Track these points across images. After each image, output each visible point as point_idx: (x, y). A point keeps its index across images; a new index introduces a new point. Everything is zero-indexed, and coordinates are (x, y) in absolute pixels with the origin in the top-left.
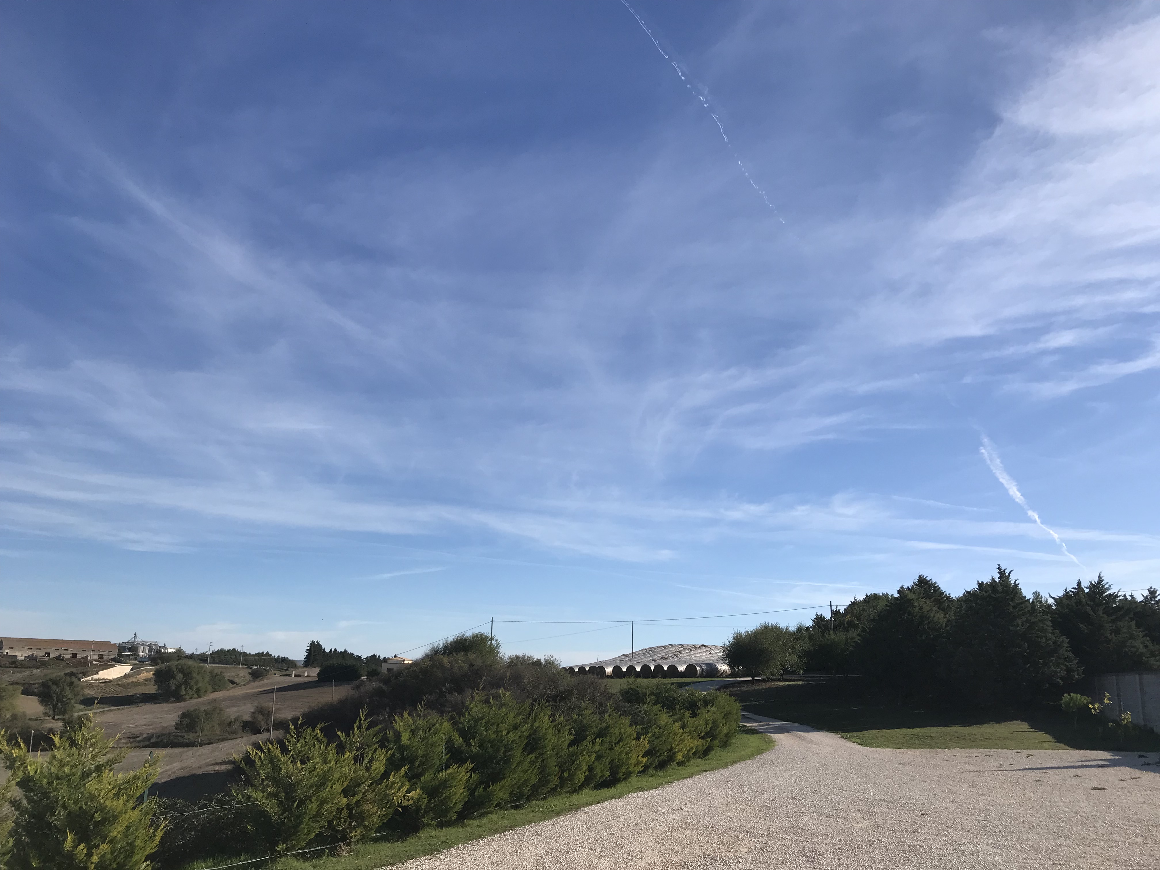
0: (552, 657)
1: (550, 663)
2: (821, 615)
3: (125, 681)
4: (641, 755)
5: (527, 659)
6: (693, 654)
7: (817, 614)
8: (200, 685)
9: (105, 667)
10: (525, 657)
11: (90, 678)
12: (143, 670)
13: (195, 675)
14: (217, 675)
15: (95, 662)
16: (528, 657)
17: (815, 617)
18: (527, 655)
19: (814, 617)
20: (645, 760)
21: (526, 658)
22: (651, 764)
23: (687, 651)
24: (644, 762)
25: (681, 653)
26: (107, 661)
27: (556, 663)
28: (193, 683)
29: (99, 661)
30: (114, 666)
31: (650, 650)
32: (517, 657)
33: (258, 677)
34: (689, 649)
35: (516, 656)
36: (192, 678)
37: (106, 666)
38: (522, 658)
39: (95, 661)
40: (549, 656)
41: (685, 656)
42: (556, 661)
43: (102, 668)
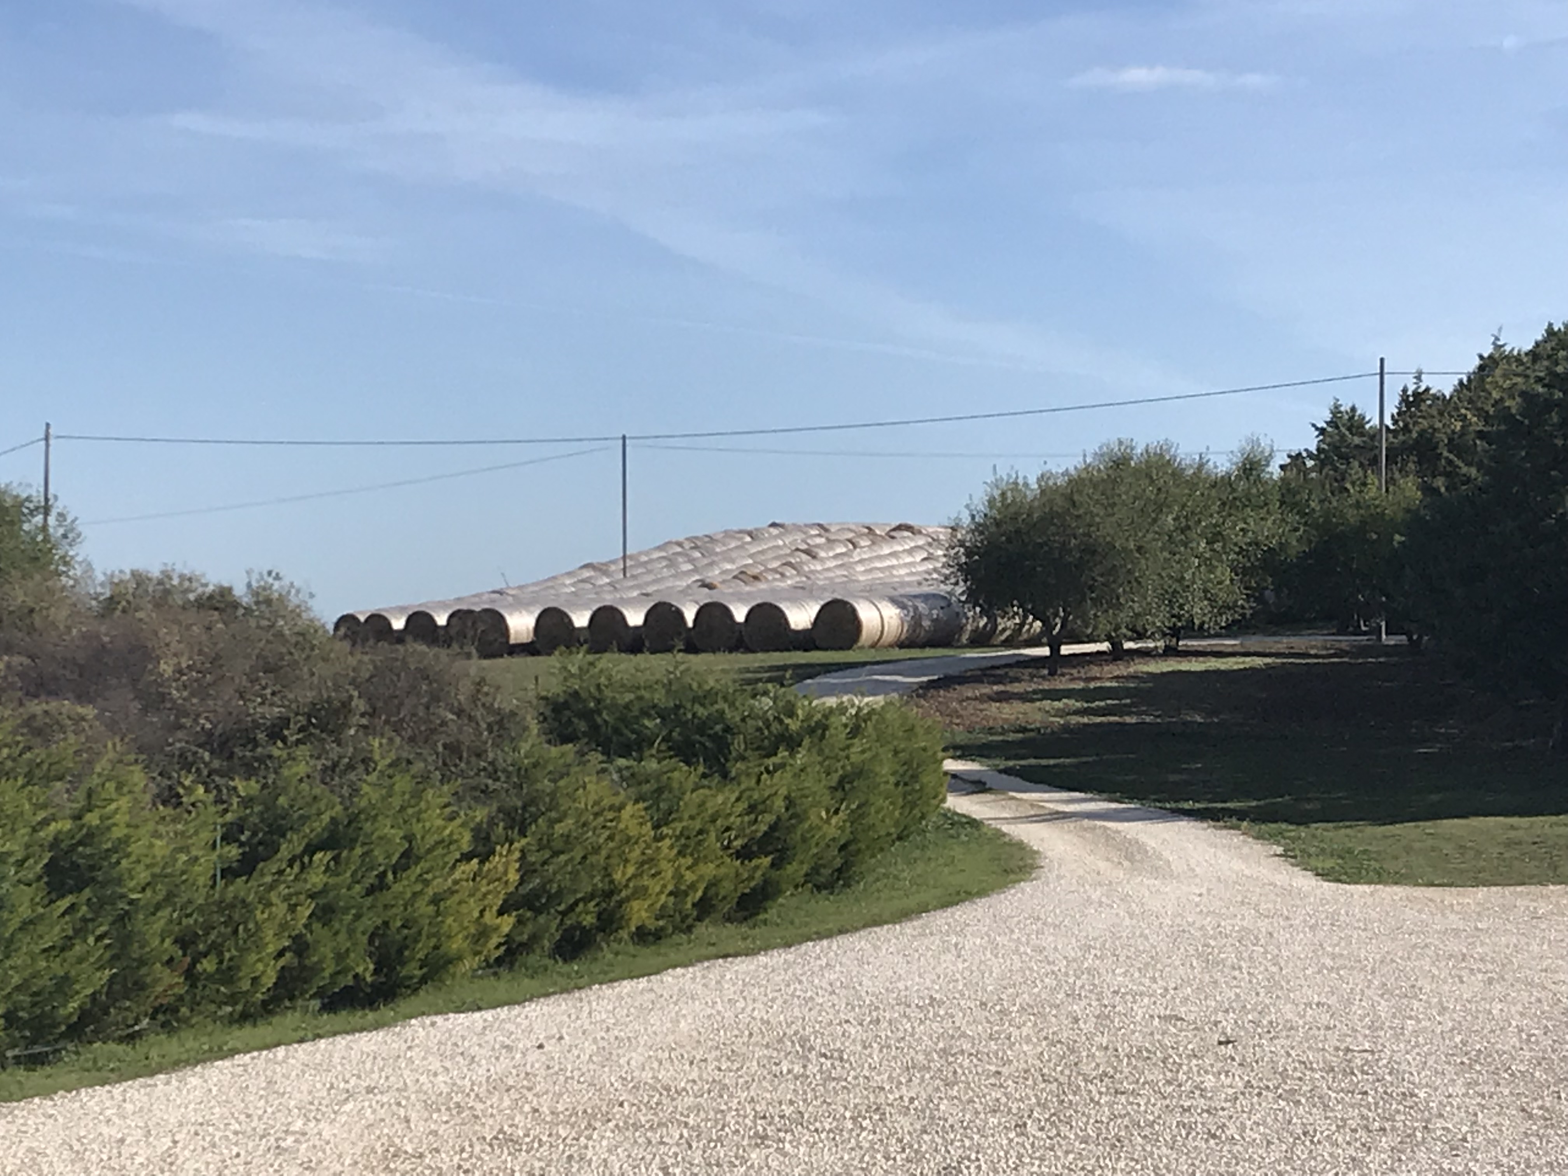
0: (278, 577)
1: (268, 602)
2: (1353, 409)
4: (495, 908)
5: (181, 584)
6: (861, 561)
7: (1337, 407)
10: (171, 578)
16: (182, 577)
17: (1328, 417)
18: (180, 568)
19: (1323, 417)
20: (507, 923)
21: (175, 582)
22: (535, 938)
23: (841, 549)
24: (506, 929)
25: (814, 557)
27: (294, 600)
31: (696, 547)
32: (139, 579)
34: (850, 541)
35: (134, 573)
38: (160, 582)
40: (265, 573)
41: (828, 570)
42: (293, 591)
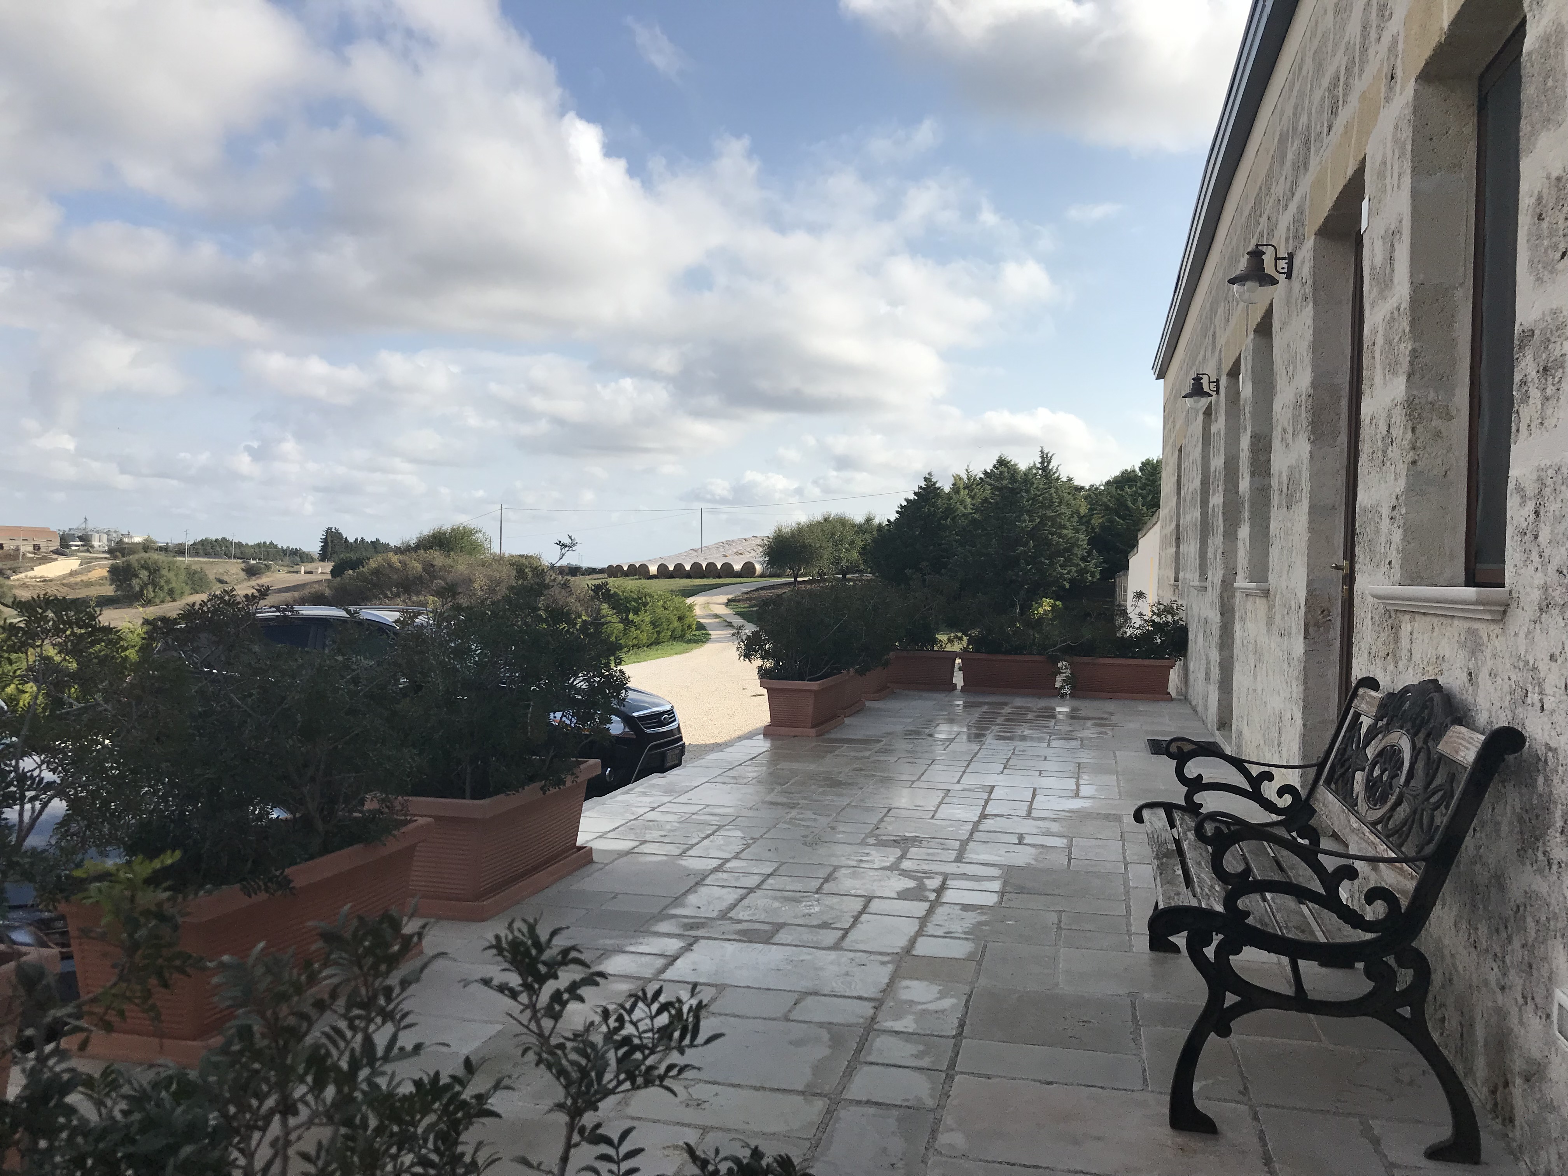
3: (72, 579)
8: (174, 585)
9: (41, 561)
11: (22, 575)
12: (95, 566)
13: (164, 572)
14: (195, 572)
15: (29, 555)
26: (47, 553)
28: (162, 583)
29: (35, 553)
30: (55, 560)
33: (254, 575)
36: (161, 577)
37: (44, 560)
39: (29, 553)
43: (38, 562)
